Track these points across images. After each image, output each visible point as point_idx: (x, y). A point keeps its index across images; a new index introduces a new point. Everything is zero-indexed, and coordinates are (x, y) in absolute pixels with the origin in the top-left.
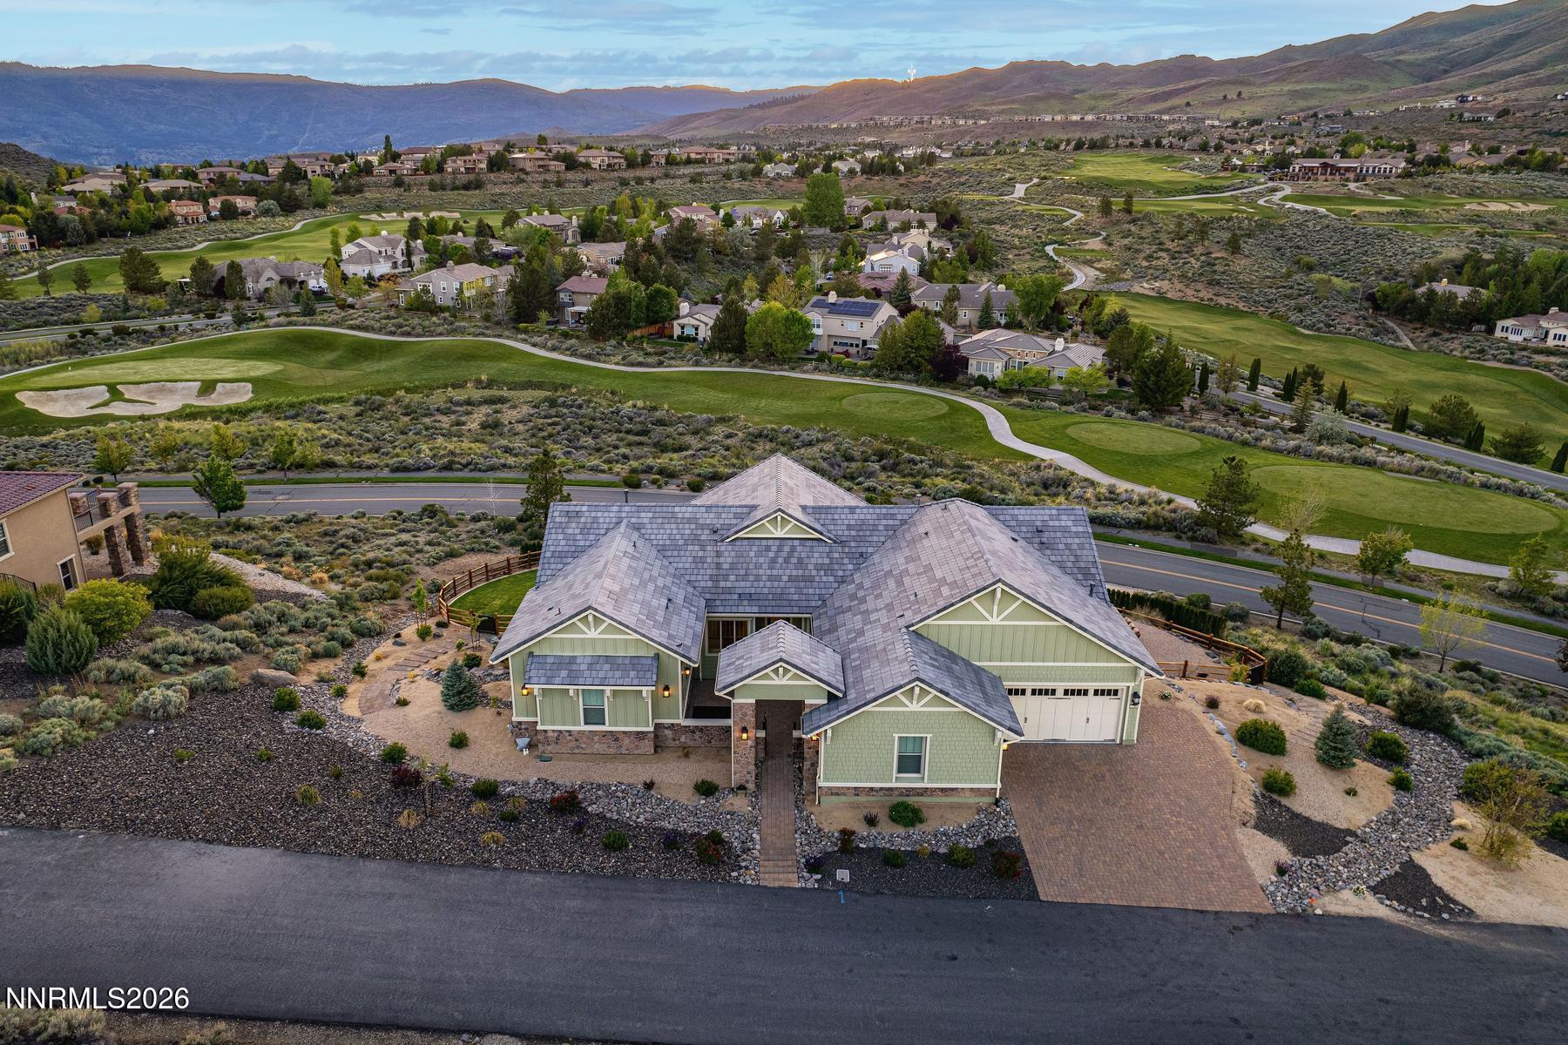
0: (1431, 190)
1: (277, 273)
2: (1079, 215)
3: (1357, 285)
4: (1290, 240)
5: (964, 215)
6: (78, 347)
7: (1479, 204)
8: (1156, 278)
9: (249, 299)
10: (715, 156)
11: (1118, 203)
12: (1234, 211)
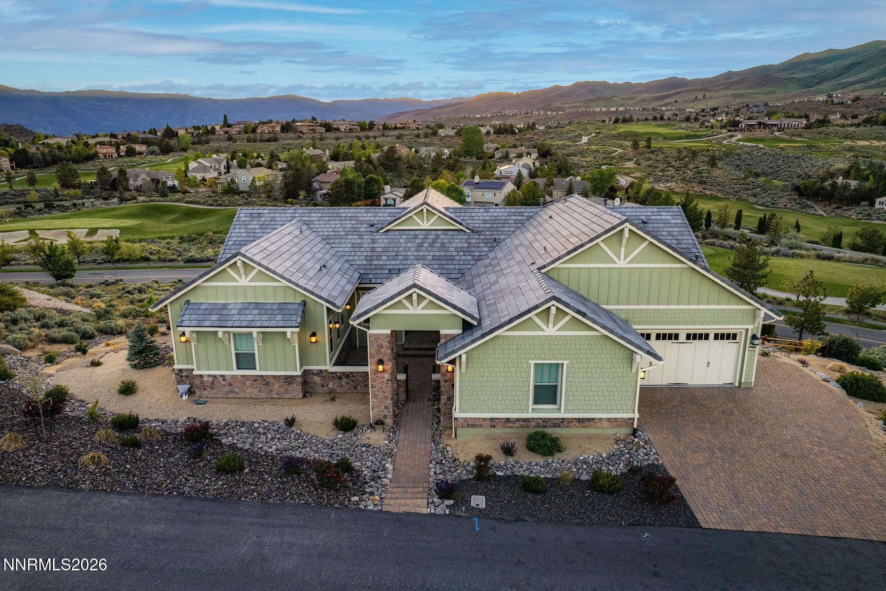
0: (823, 135)
1: (149, 177)
2: (620, 150)
3: (786, 183)
4: (744, 161)
5: (553, 151)
6: (19, 214)
7: (852, 142)
8: (667, 181)
9: (131, 190)
10: (411, 125)
11: (642, 144)
12: (710, 146)
